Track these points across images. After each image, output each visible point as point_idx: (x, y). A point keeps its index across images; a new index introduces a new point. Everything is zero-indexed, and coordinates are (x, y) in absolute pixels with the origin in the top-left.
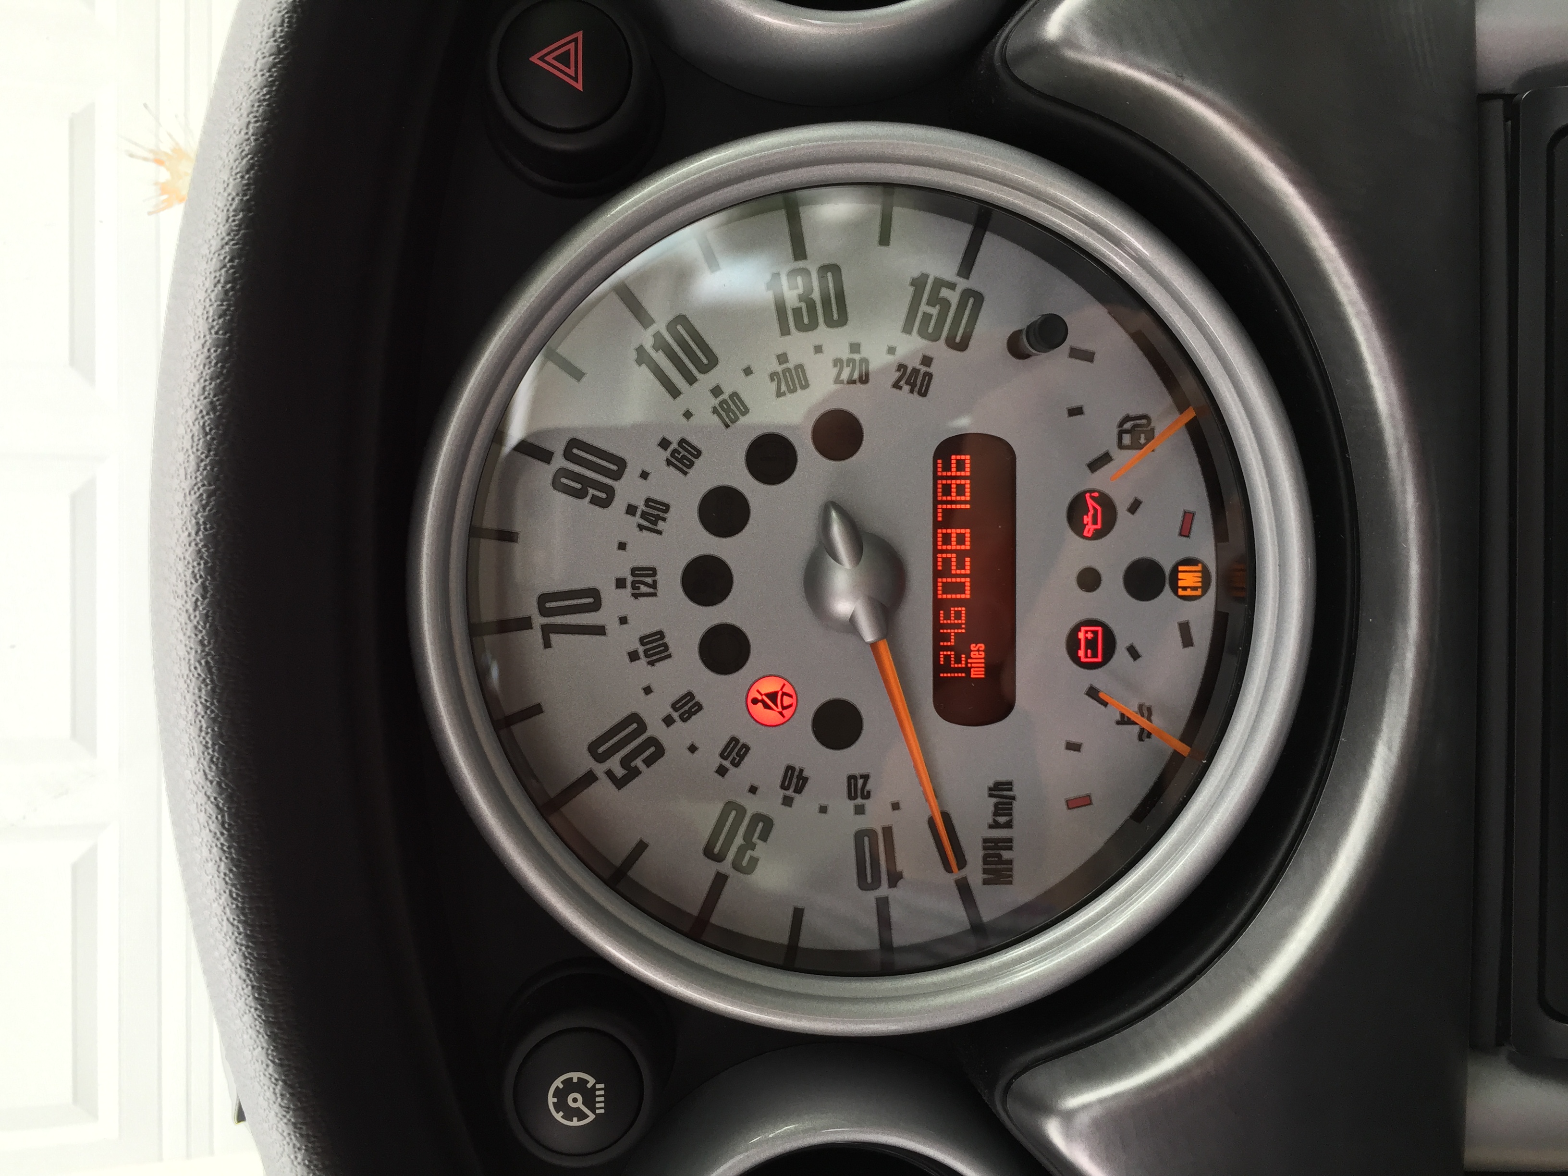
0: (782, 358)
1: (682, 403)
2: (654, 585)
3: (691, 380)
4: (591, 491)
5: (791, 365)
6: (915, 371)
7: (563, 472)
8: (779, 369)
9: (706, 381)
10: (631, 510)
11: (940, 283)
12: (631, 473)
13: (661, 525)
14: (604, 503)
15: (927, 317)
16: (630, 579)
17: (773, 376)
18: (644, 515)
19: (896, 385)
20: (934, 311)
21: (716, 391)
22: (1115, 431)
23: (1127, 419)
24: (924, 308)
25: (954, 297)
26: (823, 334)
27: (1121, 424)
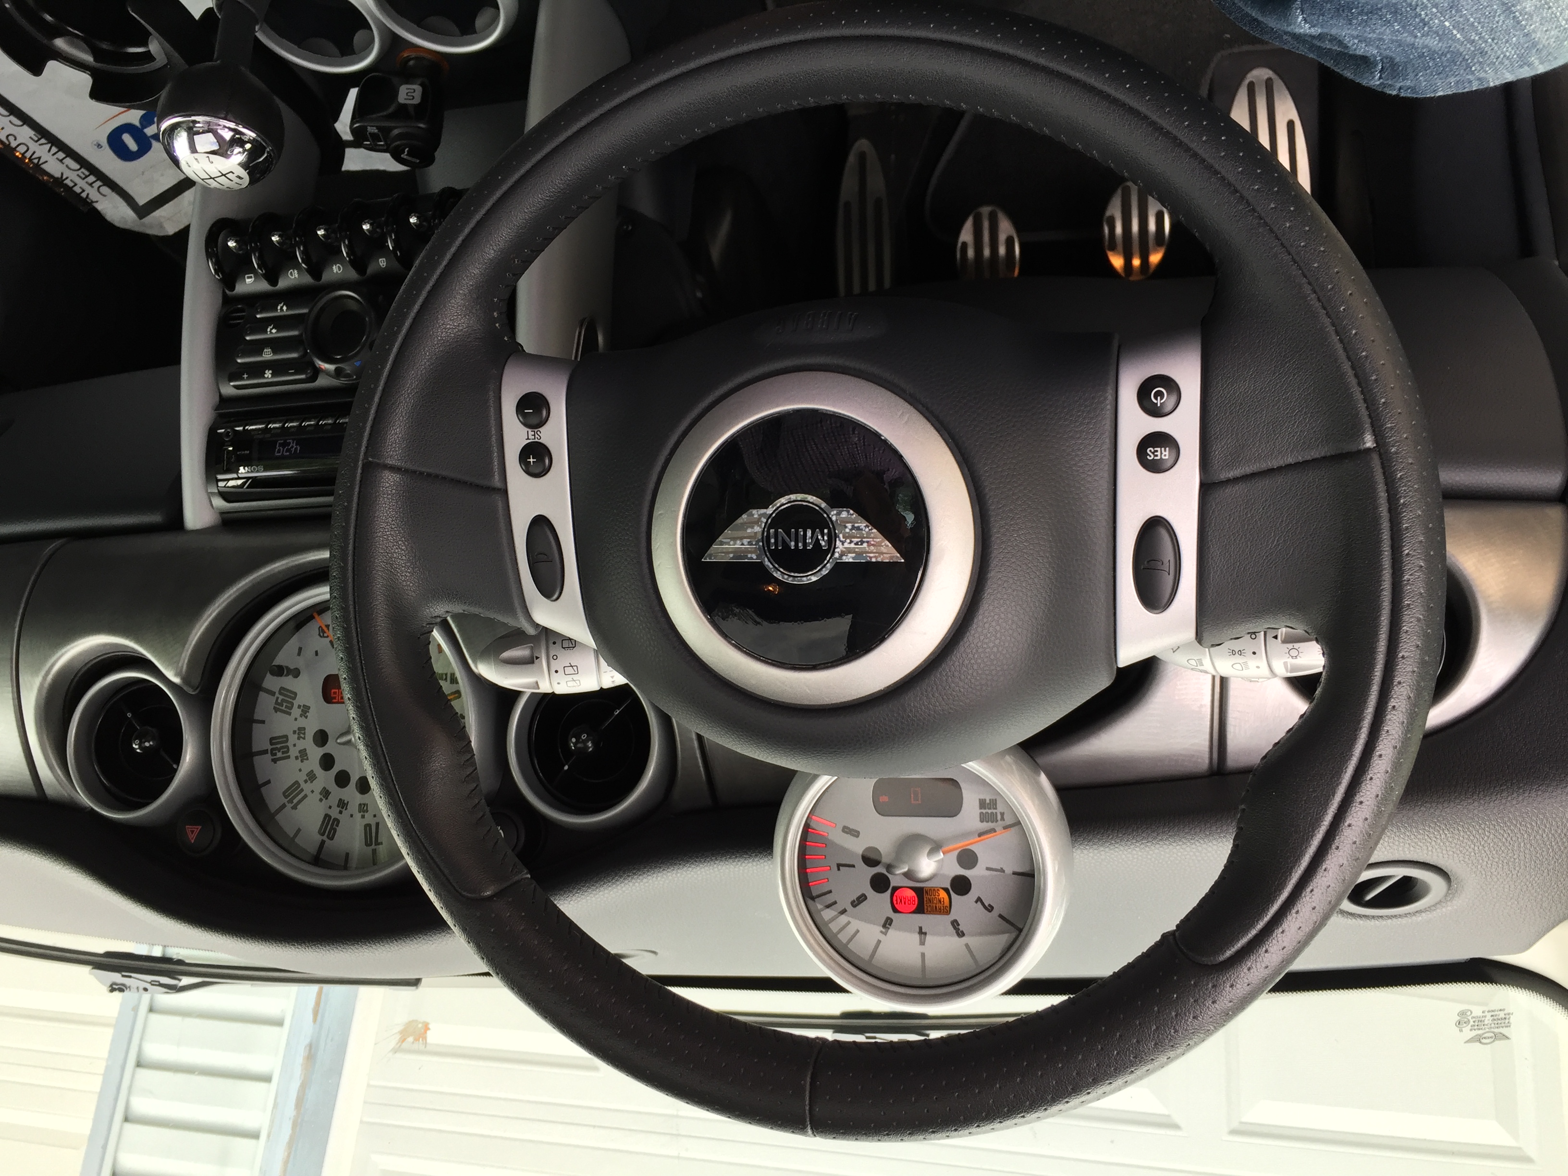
0: (297, 758)
1: (309, 793)
2: (364, 805)
3: (302, 790)
4: (334, 826)
5: (299, 755)
6: (302, 711)
7: (328, 837)
8: (300, 759)
9: (303, 785)
10: (341, 812)
11: (277, 703)
12: (330, 812)
13: (346, 802)
14: (338, 821)
15: (286, 707)
16: (362, 813)
17: (302, 761)
18: (343, 808)
19: (306, 717)
20: (285, 704)
21: (306, 781)
22: (323, 639)
23: (319, 635)
24: (283, 708)
25: (281, 697)
26: (290, 744)
27: (321, 637)
